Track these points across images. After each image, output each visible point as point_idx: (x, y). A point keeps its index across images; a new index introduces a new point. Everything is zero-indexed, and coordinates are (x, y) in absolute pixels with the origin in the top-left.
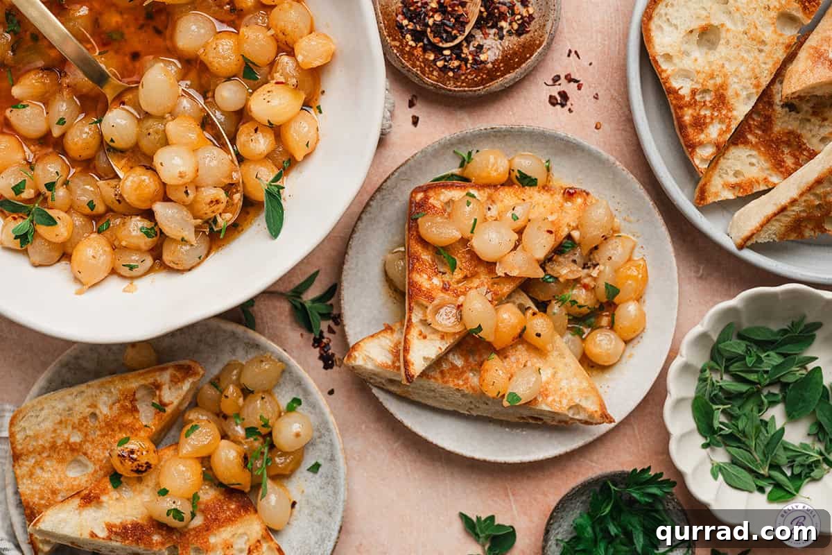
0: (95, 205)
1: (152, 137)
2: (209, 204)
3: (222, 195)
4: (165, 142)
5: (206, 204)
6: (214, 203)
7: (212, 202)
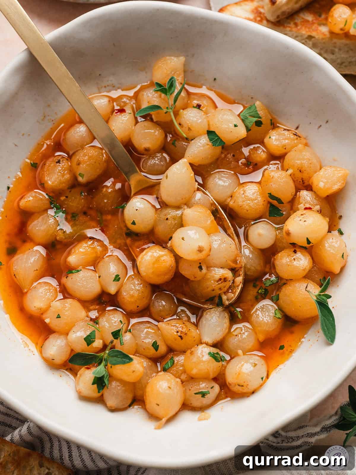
0: (158, 345)
1: (169, 222)
2: (218, 281)
3: (229, 274)
4: (181, 224)
5: (214, 281)
6: (222, 280)
7: (220, 279)
